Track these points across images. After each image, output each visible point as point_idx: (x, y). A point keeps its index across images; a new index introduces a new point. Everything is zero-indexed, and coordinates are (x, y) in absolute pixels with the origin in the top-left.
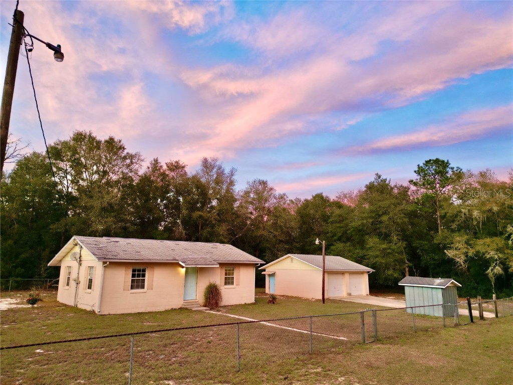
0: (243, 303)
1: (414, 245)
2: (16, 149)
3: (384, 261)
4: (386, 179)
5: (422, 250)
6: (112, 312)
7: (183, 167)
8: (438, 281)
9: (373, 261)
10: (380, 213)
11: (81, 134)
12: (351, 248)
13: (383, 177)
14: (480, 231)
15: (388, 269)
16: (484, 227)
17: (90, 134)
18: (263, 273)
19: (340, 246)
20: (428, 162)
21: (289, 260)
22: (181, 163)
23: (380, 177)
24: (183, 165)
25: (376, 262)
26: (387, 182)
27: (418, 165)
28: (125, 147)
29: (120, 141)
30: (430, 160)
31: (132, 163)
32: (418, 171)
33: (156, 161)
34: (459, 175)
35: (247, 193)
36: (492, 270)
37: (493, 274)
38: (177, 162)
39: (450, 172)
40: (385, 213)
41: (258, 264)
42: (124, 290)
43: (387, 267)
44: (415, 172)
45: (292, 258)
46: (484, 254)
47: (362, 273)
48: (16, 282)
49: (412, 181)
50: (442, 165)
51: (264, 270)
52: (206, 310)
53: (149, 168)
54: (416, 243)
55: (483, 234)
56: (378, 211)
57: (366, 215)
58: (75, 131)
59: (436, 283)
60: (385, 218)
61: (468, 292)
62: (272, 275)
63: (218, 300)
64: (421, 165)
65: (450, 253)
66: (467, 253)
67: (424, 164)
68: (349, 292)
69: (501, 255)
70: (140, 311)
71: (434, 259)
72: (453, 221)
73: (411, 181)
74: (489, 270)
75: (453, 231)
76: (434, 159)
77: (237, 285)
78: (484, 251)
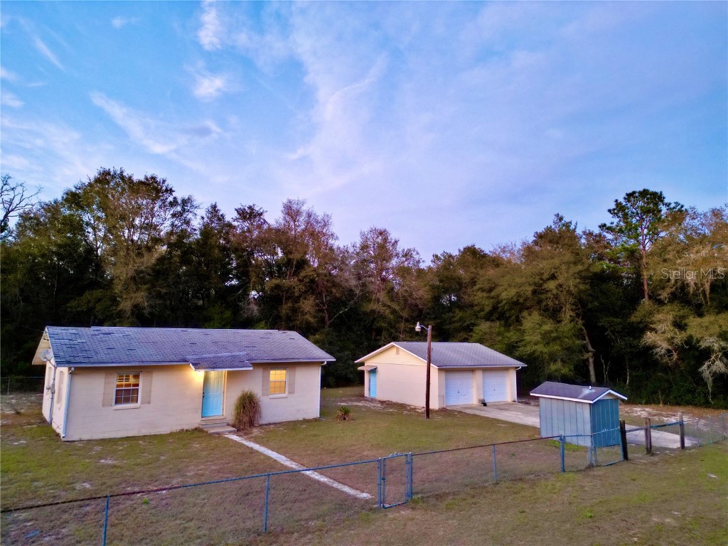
0: (301, 419)
1: (600, 324)
2: (23, 197)
3: (545, 350)
4: (571, 223)
5: (613, 332)
6: (86, 437)
7: (261, 214)
8: (587, 391)
9: (529, 349)
10: (545, 276)
11: (108, 173)
12: (502, 329)
13: (566, 219)
14: (706, 303)
15: (555, 361)
16: (713, 295)
17: (122, 172)
18: (360, 368)
19: (484, 326)
20: (630, 196)
21: (393, 351)
22: (257, 209)
23: (561, 219)
24: (261, 211)
25: (534, 351)
26: (572, 227)
27: (616, 201)
28: (173, 189)
29: (164, 181)
30: (634, 193)
31: (184, 210)
32: (614, 210)
33: (214, 207)
34: (679, 214)
35: (364, 247)
36: (709, 367)
37: (710, 373)
38: (250, 208)
39: (664, 210)
40: (553, 277)
41: (323, 362)
42: (103, 405)
43: (553, 358)
44: (610, 211)
45: (398, 348)
46: (698, 341)
47: (506, 369)
48: (17, 381)
49: (605, 225)
50: (652, 199)
51: (362, 364)
52: (230, 432)
53: (203, 218)
54: (603, 321)
55: (711, 306)
56: (542, 274)
57: (524, 280)
58: (100, 169)
59: (582, 396)
60: (551, 285)
61: (680, 396)
62: (373, 371)
63: (253, 417)
64: (621, 200)
65: (649, 337)
66: (673, 338)
67: (625, 198)
68: (482, 398)
69: (723, 344)
70: (131, 434)
71: (631, 346)
72: (663, 288)
73: (603, 226)
74: (705, 367)
75: (661, 303)
76: (641, 190)
77: (290, 393)
78: (699, 336)
